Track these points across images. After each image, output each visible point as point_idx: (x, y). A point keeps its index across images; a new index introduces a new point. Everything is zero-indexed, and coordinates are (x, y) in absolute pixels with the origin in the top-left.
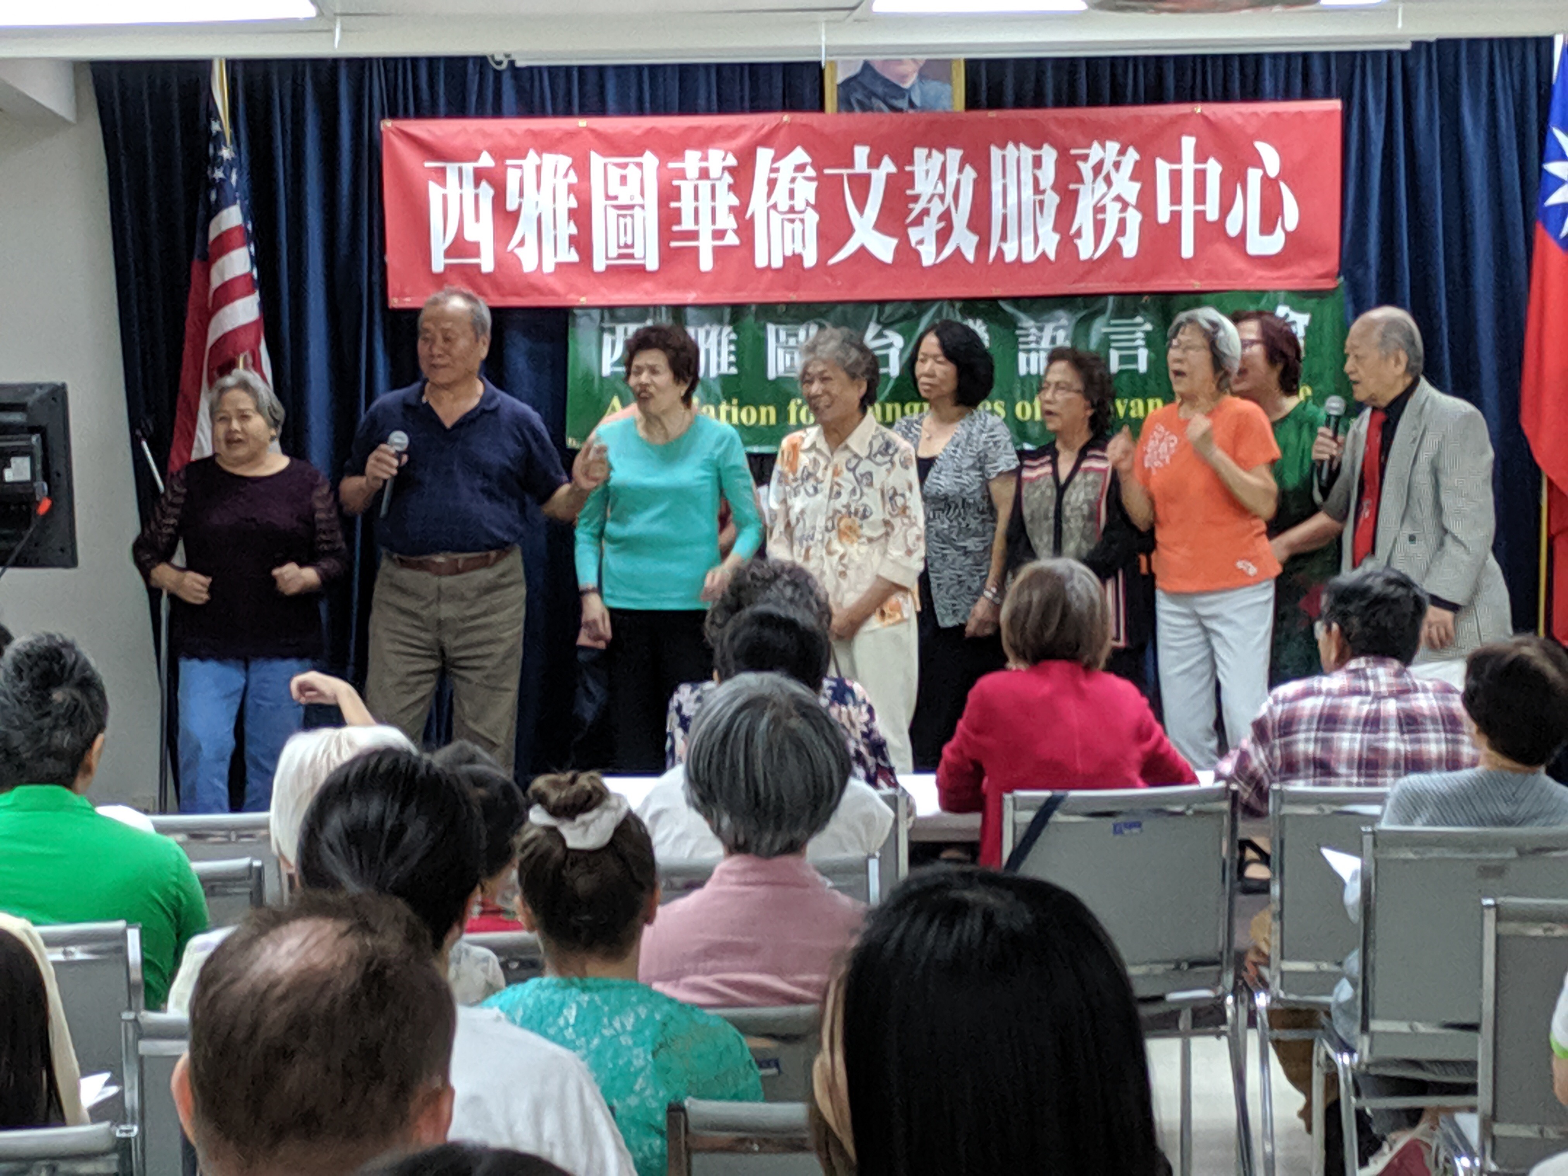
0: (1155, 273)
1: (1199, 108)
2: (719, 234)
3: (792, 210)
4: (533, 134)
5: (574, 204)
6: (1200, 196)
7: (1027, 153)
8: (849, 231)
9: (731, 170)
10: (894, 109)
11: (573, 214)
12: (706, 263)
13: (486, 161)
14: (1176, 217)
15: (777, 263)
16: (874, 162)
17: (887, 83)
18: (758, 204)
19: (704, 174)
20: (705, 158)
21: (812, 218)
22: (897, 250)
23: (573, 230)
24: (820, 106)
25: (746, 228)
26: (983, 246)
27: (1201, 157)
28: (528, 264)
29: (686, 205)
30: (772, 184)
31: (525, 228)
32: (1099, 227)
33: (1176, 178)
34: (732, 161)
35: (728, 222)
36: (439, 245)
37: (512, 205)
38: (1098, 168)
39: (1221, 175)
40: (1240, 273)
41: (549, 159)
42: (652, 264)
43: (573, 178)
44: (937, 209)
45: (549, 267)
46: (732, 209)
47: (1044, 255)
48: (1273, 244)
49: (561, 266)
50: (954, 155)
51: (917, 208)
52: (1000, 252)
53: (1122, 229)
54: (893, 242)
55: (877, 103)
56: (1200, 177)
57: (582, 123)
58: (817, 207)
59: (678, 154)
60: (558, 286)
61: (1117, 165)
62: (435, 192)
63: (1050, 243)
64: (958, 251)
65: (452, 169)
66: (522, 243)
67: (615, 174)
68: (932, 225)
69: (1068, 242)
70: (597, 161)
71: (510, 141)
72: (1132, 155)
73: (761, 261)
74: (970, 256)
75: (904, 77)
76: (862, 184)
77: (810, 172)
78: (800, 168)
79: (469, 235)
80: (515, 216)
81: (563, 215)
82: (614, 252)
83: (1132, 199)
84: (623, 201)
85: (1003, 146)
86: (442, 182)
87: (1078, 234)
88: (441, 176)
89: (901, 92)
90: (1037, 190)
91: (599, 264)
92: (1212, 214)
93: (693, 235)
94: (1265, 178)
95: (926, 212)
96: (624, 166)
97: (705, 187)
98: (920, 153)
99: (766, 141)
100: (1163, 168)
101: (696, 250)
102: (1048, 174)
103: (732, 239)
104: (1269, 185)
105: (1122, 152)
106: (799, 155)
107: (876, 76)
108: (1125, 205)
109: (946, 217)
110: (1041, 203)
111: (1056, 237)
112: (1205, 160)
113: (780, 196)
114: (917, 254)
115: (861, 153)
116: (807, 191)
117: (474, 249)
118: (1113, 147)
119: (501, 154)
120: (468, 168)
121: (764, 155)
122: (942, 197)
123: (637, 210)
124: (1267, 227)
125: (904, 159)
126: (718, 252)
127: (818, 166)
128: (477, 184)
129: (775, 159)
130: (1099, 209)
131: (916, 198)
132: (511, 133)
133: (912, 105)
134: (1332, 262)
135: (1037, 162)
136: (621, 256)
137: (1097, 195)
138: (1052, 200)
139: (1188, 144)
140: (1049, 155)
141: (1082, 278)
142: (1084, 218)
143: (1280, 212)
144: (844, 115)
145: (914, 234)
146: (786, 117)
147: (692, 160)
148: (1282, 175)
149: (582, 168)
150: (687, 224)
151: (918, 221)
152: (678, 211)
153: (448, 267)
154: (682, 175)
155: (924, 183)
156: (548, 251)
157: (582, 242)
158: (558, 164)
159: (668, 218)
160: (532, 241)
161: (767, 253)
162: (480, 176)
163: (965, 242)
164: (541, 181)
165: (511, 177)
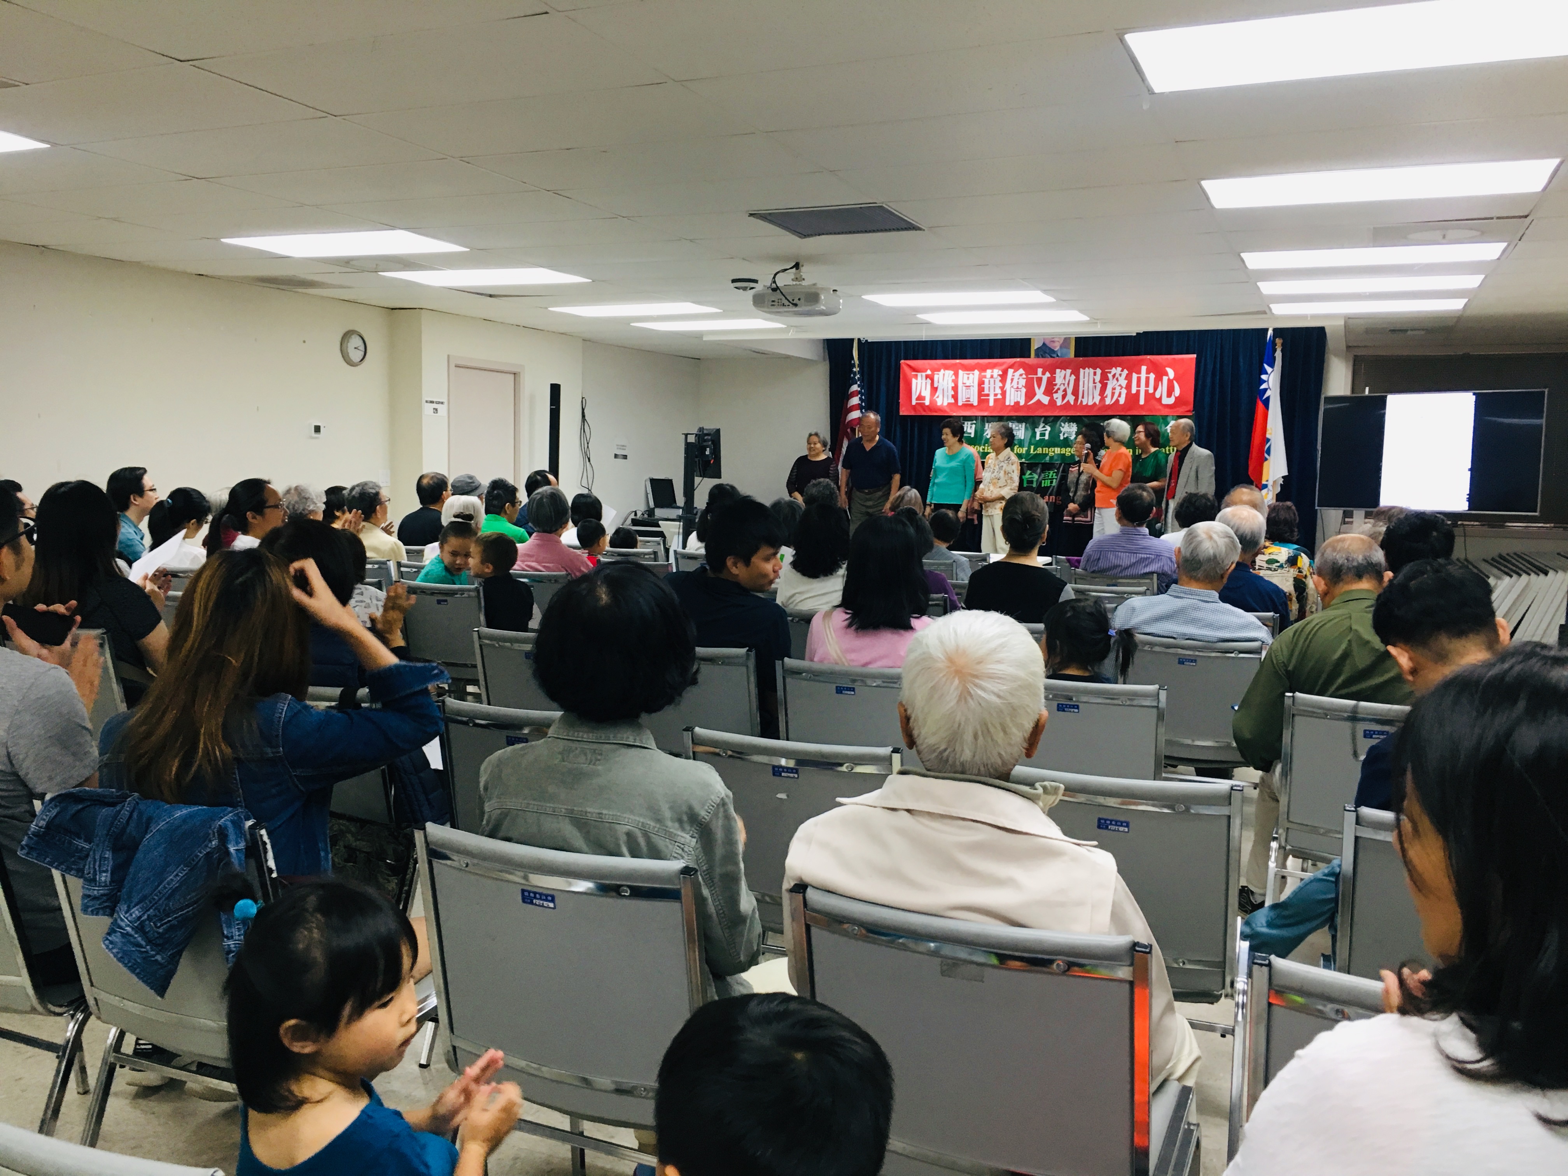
0: (1130, 409)
1: (1149, 357)
2: (996, 395)
3: (1018, 388)
4: (943, 364)
5: (953, 385)
6: (1147, 385)
7: (1092, 371)
8: (1035, 394)
9: (1000, 375)
10: (1051, 357)
11: (953, 388)
12: (991, 403)
13: (929, 372)
14: (1138, 392)
15: (1012, 404)
16: (1044, 373)
17: (1050, 348)
18: (1008, 386)
19: (992, 377)
20: (992, 372)
21: (1024, 390)
22: (1050, 401)
23: (953, 393)
24: (1029, 357)
25: (1004, 393)
26: (1076, 400)
27: (1148, 372)
28: (939, 403)
29: (986, 386)
30: (1012, 380)
31: (939, 393)
32: (1113, 394)
33: (1139, 379)
34: (1001, 373)
35: (999, 391)
36: (914, 397)
37: (935, 386)
38: (1114, 376)
39: (1155, 378)
40: (1159, 410)
41: (947, 372)
42: (975, 403)
43: (954, 377)
44: (1062, 388)
45: (945, 404)
46: (1000, 387)
47: (1095, 404)
48: (1171, 401)
49: (949, 404)
50: (1069, 371)
51: (1056, 388)
52: (1081, 401)
53: (1120, 396)
54: (1048, 398)
55: (1047, 355)
56: (1147, 379)
57: (958, 361)
58: (1025, 387)
59: (985, 371)
60: (948, 410)
61: (1120, 375)
62: (914, 381)
63: (1097, 399)
64: (1068, 401)
65: (919, 374)
66: (938, 397)
67: (967, 376)
68: (1061, 393)
69: (1103, 399)
70: (961, 372)
71: (936, 366)
72: (1126, 372)
73: (1007, 403)
74: (1072, 403)
75: (1055, 347)
76: (1040, 380)
77: (1024, 376)
78: (1021, 375)
79: (923, 394)
80: (936, 388)
81: (950, 388)
82: (964, 400)
83: (1124, 386)
84: (967, 385)
85: (1084, 369)
86: (916, 378)
87: (1106, 397)
88: (916, 377)
89: (1053, 351)
90: (1094, 383)
91: (960, 403)
92: (1151, 390)
93: (988, 395)
94: (1169, 379)
95: (1059, 389)
96: (968, 374)
97: (992, 380)
98: (1058, 371)
99: (1011, 367)
100: (1135, 376)
101: (988, 399)
102: (1098, 378)
103: (999, 397)
104: (1170, 382)
105: (1122, 371)
106: (1021, 371)
107: (1047, 346)
108: (1122, 387)
109: (1065, 390)
110: (1095, 387)
111: (1100, 397)
112: (1149, 374)
113: (1015, 384)
114: (1056, 402)
115: (1040, 371)
116: (1023, 382)
117: (924, 398)
118: (1119, 369)
119: (934, 371)
120: (924, 374)
121: (1010, 371)
122: (1064, 384)
123: (971, 388)
124: (1169, 395)
125: (1053, 373)
126: (996, 401)
127: (1026, 374)
128: (926, 379)
129: (1014, 372)
130: (1114, 389)
131: (1056, 385)
132: (937, 364)
133: (1058, 356)
134: (1191, 407)
135: (1095, 374)
136: (967, 401)
137: (1114, 384)
138: (1099, 386)
139: (1144, 368)
140: (1099, 371)
141: (1106, 411)
142: (1108, 392)
143: (1173, 390)
144: (1036, 359)
145: (1055, 396)
146: (1018, 360)
147: (989, 373)
148: (1175, 378)
149: (956, 375)
150: (986, 392)
151: (1056, 392)
152: (984, 388)
153: (917, 403)
154: (985, 377)
155: (1059, 380)
156: (945, 399)
157: (955, 397)
158: (949, 374)
159: (981, 389)
160: (941, 396)
161: (1010, 401)
162: (927, 377)
163: (1071, 398)
164: (945, 378)
165: (936, 378)
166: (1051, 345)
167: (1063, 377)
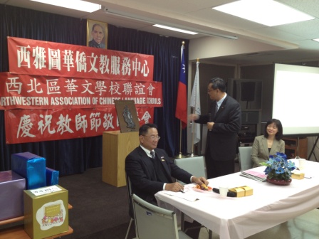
1: (138, 54)
2: (71, 65)
3: (82, 62)
4: (37, 43)
5: (45, 57)
6: (138, 67)
7: (116, 57)
8: (91, 67)
10: (97, 47)
11: (45, 59)
12: (69, 70)
13: (29, 47)
14: (135, 70)
15: (80, 71)
16: (95, 56)
18: (77, 61)
19: (68, 54)
20: (68, 51)
21: (85, 64)
22: (98, 71)
23: (45, 62)
24: (86, 45)
25: (75, 64)
26: (110, 72)
28: (37, 67)
29: (65, 59)
30: (79, 57)
31: (36, 61)
32: (125, 70)
33: (135, 64)
34: (73, 53)
35: (72, 63)
36: (19, 62)
37: (34, 55)
38: (125, 61)
39: (140, 64)
41: (41, 48)
42: (60, 69)
43: (45, 52)
44: (104, 65)
45: (40, 68)
46: (73, 61)
47: (118, 74)
48: (146, 75)
49: (43, 68)
50: (106, 56)
52: (112, 73)
53: (128, 71)
54: (97, 69)
55: (94, 46)
57: (47, 42)
58: (86, 62)
59: (64, 50)
60: (42, 72)
61: (128, 61)
62: (18, 52)
63: (119, 72)
64: (106, 72)
65: (21, 47)
66: (35, 63)
67: (52, 52)
68: (103, 67)
69: (121, 72)
70: (49, 50)
71: (33, 44)
72: (130, 60)
74: (108, 73)
76: (92, 59)
77: (85, 56)
79: (26, 60)
80: (34, 58)
81: (43, 59)
82: (52, 67)
83: (129, 67)
84: (54, 57)
85: (113, 56)
88: (19, 49)
89: (98, 45)
90: (117, 64)
91: (50, 69)
92: (139, 70)
93: (66, 65)
95: (102, 65)
96: (54, 51)
97: (69, 57)
98: (101, 55)
99: (78, 50)
100: (133, 62)
101: (67, 67)
102: (119, 61)
103: (73, 66)
104: (146, 66)
106: (83, 53)
112: (138, 62)
113: (81, 59)
114: (101, 72)
115: (93, 54)
116: (85, 59)
117: (26, 63)
118: (127, 58)
119: (32, 46)
120: (25, 48)
121: (78, 52)
122: (104, 63)
123: (56, 59)
125: (99, 56)
126: (71, 68)
127: (87, 55)
128: (27, 51)
129: (80, 53)
130: (125, 68)
131: (100, 63)
132: (33, 42)
133: (100, 47)
135: (117, 59)
136: (54, 67)
137: (125, 65)
138: (119, 65)
139: (136, 59)
140: (119, 58)
141: (123, 78)
142: (123, 68)
143: (147, 70)
145: (100, 69)
147: (66, 52)
149: (47, 50)
150: (65, 63)
151: (101, 67)
153: (21, 66)
154: (64, 54)
155: (102, 61)
156: (40, 65)
157: (47, 64)
158: (42, 49)
159: (62, 61)
160: (37, 63)
161: (79, 69)
162: (27, 49)
163: (107, 70)
164: (39, 52)
165: (34, 51)
166: (97, 41)
167: (103, 59)
